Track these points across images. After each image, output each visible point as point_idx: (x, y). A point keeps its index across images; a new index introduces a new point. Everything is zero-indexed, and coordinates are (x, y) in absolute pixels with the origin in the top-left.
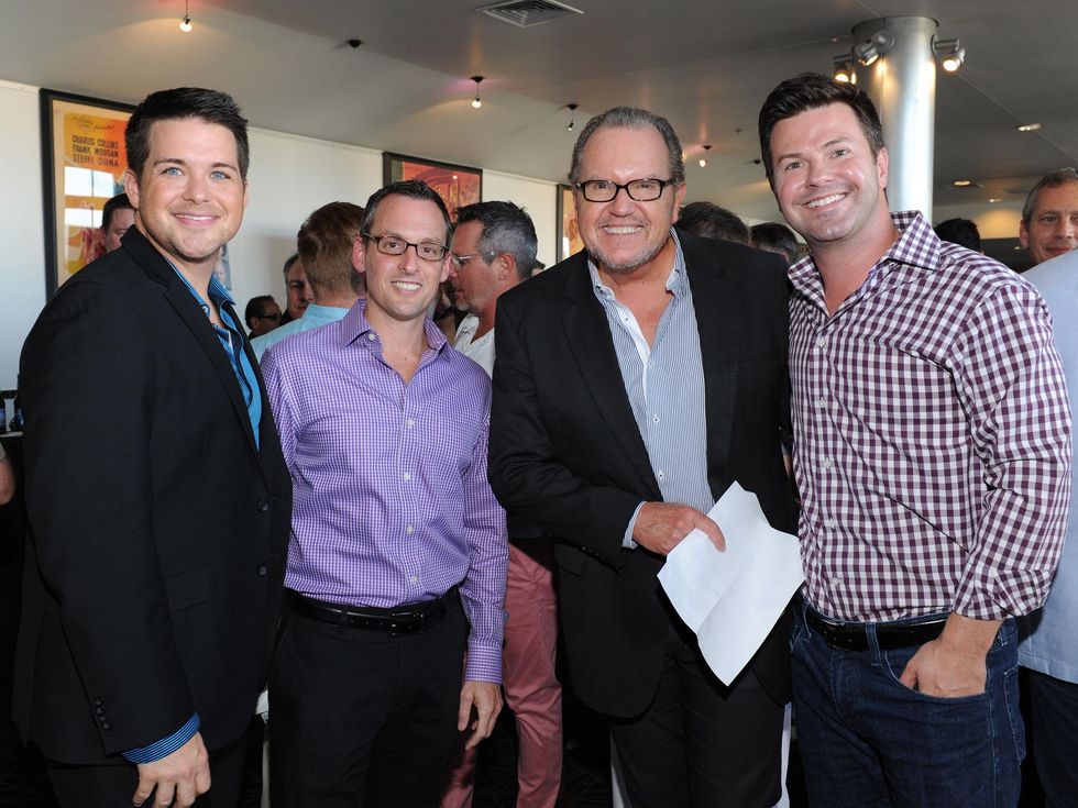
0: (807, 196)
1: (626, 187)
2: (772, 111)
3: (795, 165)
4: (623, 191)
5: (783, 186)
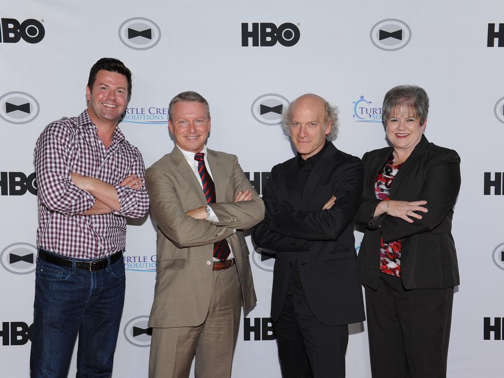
3: (104, 88)
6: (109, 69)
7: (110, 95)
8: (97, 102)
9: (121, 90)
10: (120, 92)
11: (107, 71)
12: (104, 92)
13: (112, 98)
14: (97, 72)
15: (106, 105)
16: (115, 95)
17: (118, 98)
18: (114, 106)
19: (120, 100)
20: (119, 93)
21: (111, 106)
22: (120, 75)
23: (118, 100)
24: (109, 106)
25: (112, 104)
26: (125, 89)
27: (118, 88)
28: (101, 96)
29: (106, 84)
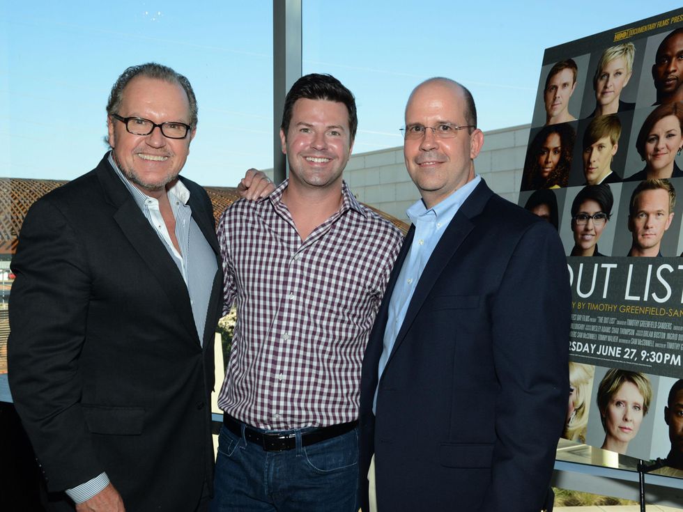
0: (309, 153)
1: (160, 126)
2: (302, 90)
3: (306, 130)
4: (157, 129)
5: (294, 143)
6: (313, 95)
7: (315, 141)
8: (295, 156)
9: (335, 130)
10: (334, 133)
11: (309, 100)
12: (306, 137)
13: (319, 146)
14: (294, 102)
15: (310, 159)
16: (324, 139)
17: (330, 144)
18: (325, 160)
19: (334, 147)
20: (333, 137)
21: (320, 160)
22: (333, 104)
23: (332, 147)
24: (316, 160)
25: (321, 158)
26: (342, 128)
27: (330, 127)
28: (302, 144)
29: (309, 123)
